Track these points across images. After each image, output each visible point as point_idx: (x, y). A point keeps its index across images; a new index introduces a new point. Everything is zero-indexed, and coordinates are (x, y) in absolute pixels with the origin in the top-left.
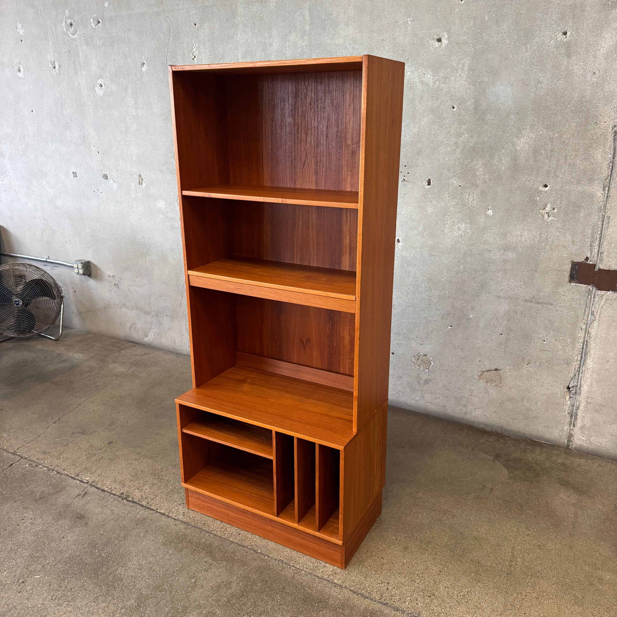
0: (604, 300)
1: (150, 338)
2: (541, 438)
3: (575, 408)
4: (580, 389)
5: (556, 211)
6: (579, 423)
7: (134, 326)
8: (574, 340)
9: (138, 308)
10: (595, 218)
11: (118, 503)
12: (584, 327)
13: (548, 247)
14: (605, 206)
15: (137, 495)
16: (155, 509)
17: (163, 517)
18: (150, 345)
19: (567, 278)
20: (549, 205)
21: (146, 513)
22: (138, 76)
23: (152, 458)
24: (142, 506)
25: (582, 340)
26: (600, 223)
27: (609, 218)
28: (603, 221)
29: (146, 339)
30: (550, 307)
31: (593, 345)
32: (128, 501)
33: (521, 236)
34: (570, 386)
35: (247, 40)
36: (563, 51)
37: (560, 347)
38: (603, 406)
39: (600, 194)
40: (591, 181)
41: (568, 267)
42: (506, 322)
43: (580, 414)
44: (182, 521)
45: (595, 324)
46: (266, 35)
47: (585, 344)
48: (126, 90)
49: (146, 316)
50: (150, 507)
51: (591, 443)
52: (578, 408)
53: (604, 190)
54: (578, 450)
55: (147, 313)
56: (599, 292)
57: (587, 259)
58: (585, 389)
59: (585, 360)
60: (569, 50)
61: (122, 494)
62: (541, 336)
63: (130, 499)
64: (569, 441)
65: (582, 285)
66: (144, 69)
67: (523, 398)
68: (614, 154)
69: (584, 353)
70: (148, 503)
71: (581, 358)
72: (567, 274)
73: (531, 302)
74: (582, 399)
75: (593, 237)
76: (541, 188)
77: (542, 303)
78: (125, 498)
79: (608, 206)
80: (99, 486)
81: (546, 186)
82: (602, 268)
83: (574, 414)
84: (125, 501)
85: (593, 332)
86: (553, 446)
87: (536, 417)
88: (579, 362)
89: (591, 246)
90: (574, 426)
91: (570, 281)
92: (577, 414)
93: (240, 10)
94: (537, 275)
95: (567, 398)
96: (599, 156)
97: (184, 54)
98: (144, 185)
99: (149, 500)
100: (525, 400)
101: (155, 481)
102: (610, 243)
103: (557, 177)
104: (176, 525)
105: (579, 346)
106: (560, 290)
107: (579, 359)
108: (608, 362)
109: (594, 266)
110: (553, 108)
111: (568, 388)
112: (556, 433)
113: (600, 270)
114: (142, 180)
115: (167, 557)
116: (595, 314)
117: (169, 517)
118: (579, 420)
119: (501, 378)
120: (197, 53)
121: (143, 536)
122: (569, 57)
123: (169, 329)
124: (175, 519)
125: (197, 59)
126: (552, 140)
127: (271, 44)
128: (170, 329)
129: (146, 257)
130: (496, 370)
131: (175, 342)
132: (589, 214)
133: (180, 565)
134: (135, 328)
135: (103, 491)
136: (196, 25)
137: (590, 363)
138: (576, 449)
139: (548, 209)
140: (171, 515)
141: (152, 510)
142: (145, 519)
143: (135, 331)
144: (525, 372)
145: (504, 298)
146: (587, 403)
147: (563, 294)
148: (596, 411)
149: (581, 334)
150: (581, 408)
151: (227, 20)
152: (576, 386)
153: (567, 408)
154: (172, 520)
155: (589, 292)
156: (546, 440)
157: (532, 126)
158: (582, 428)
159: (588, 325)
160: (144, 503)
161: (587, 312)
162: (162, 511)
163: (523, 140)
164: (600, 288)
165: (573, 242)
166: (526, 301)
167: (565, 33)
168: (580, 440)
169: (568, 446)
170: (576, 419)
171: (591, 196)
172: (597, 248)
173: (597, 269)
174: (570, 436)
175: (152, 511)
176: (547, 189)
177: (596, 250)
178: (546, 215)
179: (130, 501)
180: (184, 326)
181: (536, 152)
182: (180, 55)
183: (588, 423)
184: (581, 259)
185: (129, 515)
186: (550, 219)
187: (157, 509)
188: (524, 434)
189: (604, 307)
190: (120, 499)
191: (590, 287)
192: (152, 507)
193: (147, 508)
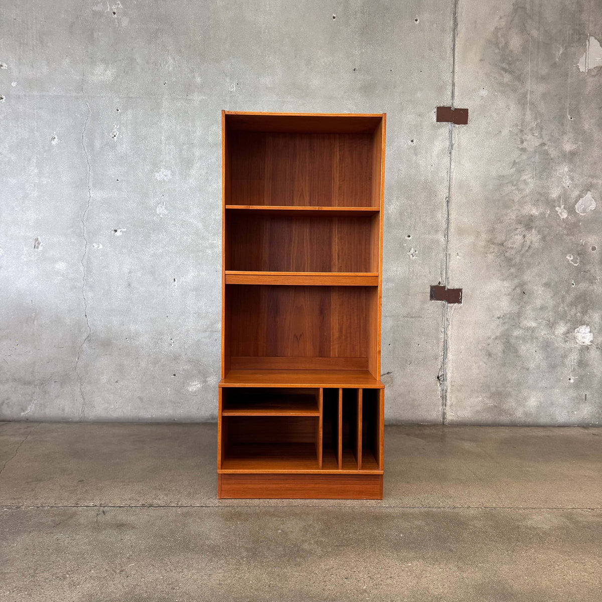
0: (453, 310)
1: (31, 411)
2: (424, 421)
3: (444, 392)
4: (446, 376)
5: (417, 252)
6: (448, 403)
7: (6, 402)
8: (438, 340)
9: (15, 380)
10: (442, 255)
11: (147, 510)
12: (443, 330)
13: (415, 277)
14: (447, 247)
15: (159, 502)
16: (189, 506)
17: (204, 508)
18: (27, 420)
19: (429, 298)
20: (412, 249)
22: (47, 148)
23: (140, 481)
25: (443, 340)
26: (445, 258)
27: (450, 255)
28: (446, 257)
29: (22, 414)
30: (421, 319)
31: (450, 342)
33: (397, 271)
34: (439, 375)
35: (171, 127)
36: (413, 151)
37: (430, 348)
38: (462, 386)
39: (442, 239)
40: (437, 231)
41: (429, 290)
42: (392, 335)
43: (448, 395)
44: (224, 506)
45: (450, 327)
46: (190, 124)
47: (445, 342)
48: (29, 160)
49: (26, 387)
50: (182, 506)
51: (458, 417)
52: (446, 391)
53: (445, 237)
54: (450, 425)
55: (29, 383)
56: (450, 305)
57: (440, 283)
58: (449, 375)
59: (446, 354)
60: (415, 150)
61: (143, 505)
62: (416, 341)
63: (157, 506)
64: (444, 419)
65: (439, 301)
66: (54, 143)
67: (409, 392)
68: (448, 214)
69: (445, 349)
70: (178, 504)
71: (444, 353)
72: (429, 295)
73: (407, 317)
74: (448, 383)
75: (441, 268)
76: (407, 238)
77: (415, 317)
79: (448, 247)
80: (110, 505)
81: (409, 236)
82: (449, 288)
83: (444, 397)
84: (153, 508)
85: (449, 333)
86: (434, 425)
87: (420, 405)
88: (443, 357)
89: (441, 274)
90: (445, 405)
91: (431, 300)
92: (446, 396)
93: (165, 104)
94: (410, 297)
95: (439, 385)
96: (440, 216)
97: (103, 133)
98: (41, 248)
99: (176, 502)
100: (411, 393)
101: (165, 492)
102: (452, 271)
103: (416, 230)
104: (222, 509)
105: (441, 344)
106: (426, 306)
107: (443, 354)
108: (461, 353)
109: (445, 287)
110: (409, 186)
111: (438, 377)
112: (434, 415)
113: (448, 289)
114: (39, 244)
115: (240, 525)
116: (449, 320)
117: (209, 507)
118: (448, 400)
119: (392, 380)
120: (118, 133)
121: (201, 521)
122: (416, 155)
123: (57, 397)
124: (216, 507)
125: (118, 138)
126: (410, 206)
127: (194, 132)
128: (59, 396)
129: (34, 322)
130: (388, 373)
131: (63, 410)
132: (437, 253)
133: (257, 527)
134: (8, 404)
135: (120, 507)
136: (118, 110)
137: (450, 356)
138: (449, 424)
139: (412, 251)
140: (209, 505)
141: (187, 506)
142: (188, 512)
143: (8, 407)
144: (408, 370)
145: (389, 316)
146: (452, 386)
147: (427, 308)
148: (458, 391)
149: (442, 336)
150: (449, 391)
151: (151, 110)
152: (443, 375)
153: (439, 393)
155: (444, 306)
156: (428, 422)
157: (398, 198)
158: (451, 405)
159: (446, 329)
160: (173, 505)
161: (444, 320)
162: (198, 505)
163: (392, 207)
164: (450, 302)
165: (430, 272)
166: (404, 317)
167: (412, 141)
168: (451, 416)
169: (443, 422)
170: (446, 400)
171: (438, 241)
172: (445, 275)
173: (446, 289)
174: (444, 414)
175: (188, 508)
176: (410, 238)
177: (444, 277)
178: (411, 256)
180: (79, 390)
181: (401, 214)
182: (98, 134)
183: (454, 401)
184: (436, 284)
185: (169, 514)
186: (414, 258)
187: (191, 505)
188: (413, 421)
189: (454, 314)
190: (146, 508)
191: (444, 302)
192: (185, 505)
193: (180, 507)
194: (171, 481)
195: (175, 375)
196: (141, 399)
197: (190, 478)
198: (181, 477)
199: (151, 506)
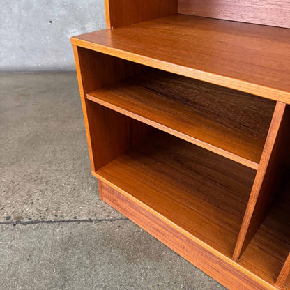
11: (12, 232)
15: (31, 211)
16: (72, 219)
17: (94, 225)
21: (65, 230)
23: (12, 164)
24: (51, 222)
32: (25, 224)
44: (121, 219)
50: (63, 219)
61: (8, 218)
63: (26, 220)
70: (56, 216)
78: (17, 223)
84: (20, 226)
99: (54, 211)
101: (41, 187)
104: (119, 227)
115: (152, 276)
117: (100, 221)
121: (90, 263)
124: (111, 220)
133: (180, 279)
140: (100, 217)
141: (69, 221)
142: (70, 238)
154: (109, 223)
160: (50, 217)
162: (85, 218)
175: (71, 224)
179: (28, 223)
185: (43, 242)
187: (75, 218)
190: (11, 226)
192: (67, 219)
193: (60, 222)
194: (50, 163)
195: (51, 22)
196: (22, 48)
197: (75, 157)
198: (63, 153)
199: (19, 221)
